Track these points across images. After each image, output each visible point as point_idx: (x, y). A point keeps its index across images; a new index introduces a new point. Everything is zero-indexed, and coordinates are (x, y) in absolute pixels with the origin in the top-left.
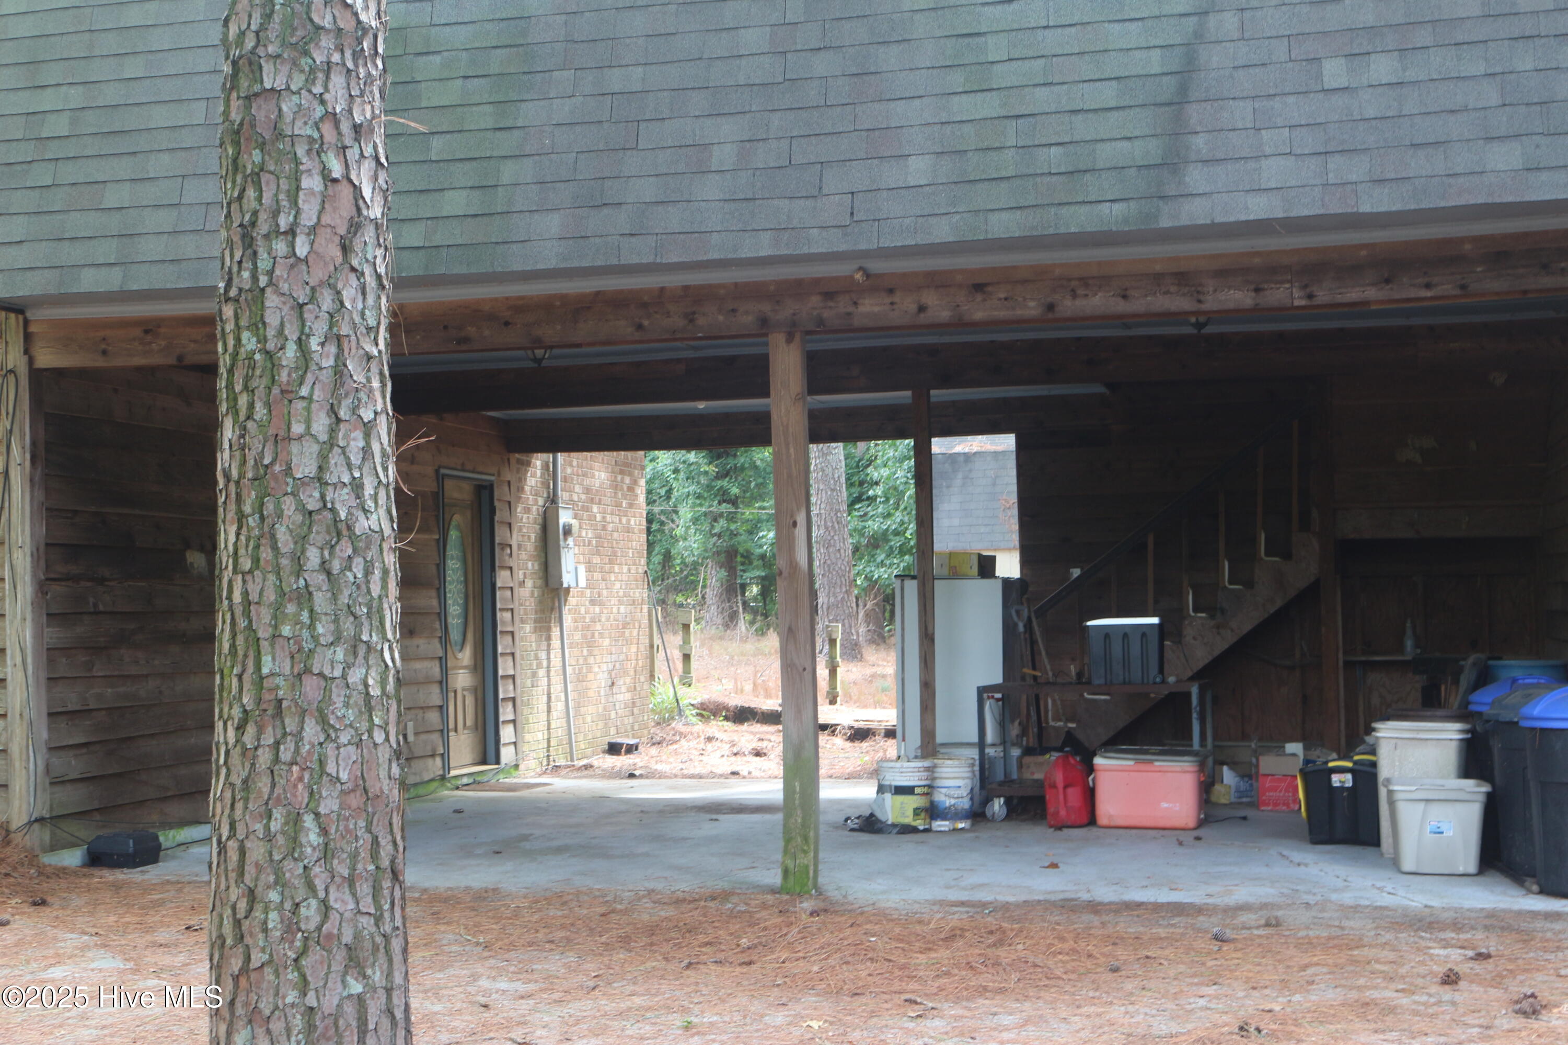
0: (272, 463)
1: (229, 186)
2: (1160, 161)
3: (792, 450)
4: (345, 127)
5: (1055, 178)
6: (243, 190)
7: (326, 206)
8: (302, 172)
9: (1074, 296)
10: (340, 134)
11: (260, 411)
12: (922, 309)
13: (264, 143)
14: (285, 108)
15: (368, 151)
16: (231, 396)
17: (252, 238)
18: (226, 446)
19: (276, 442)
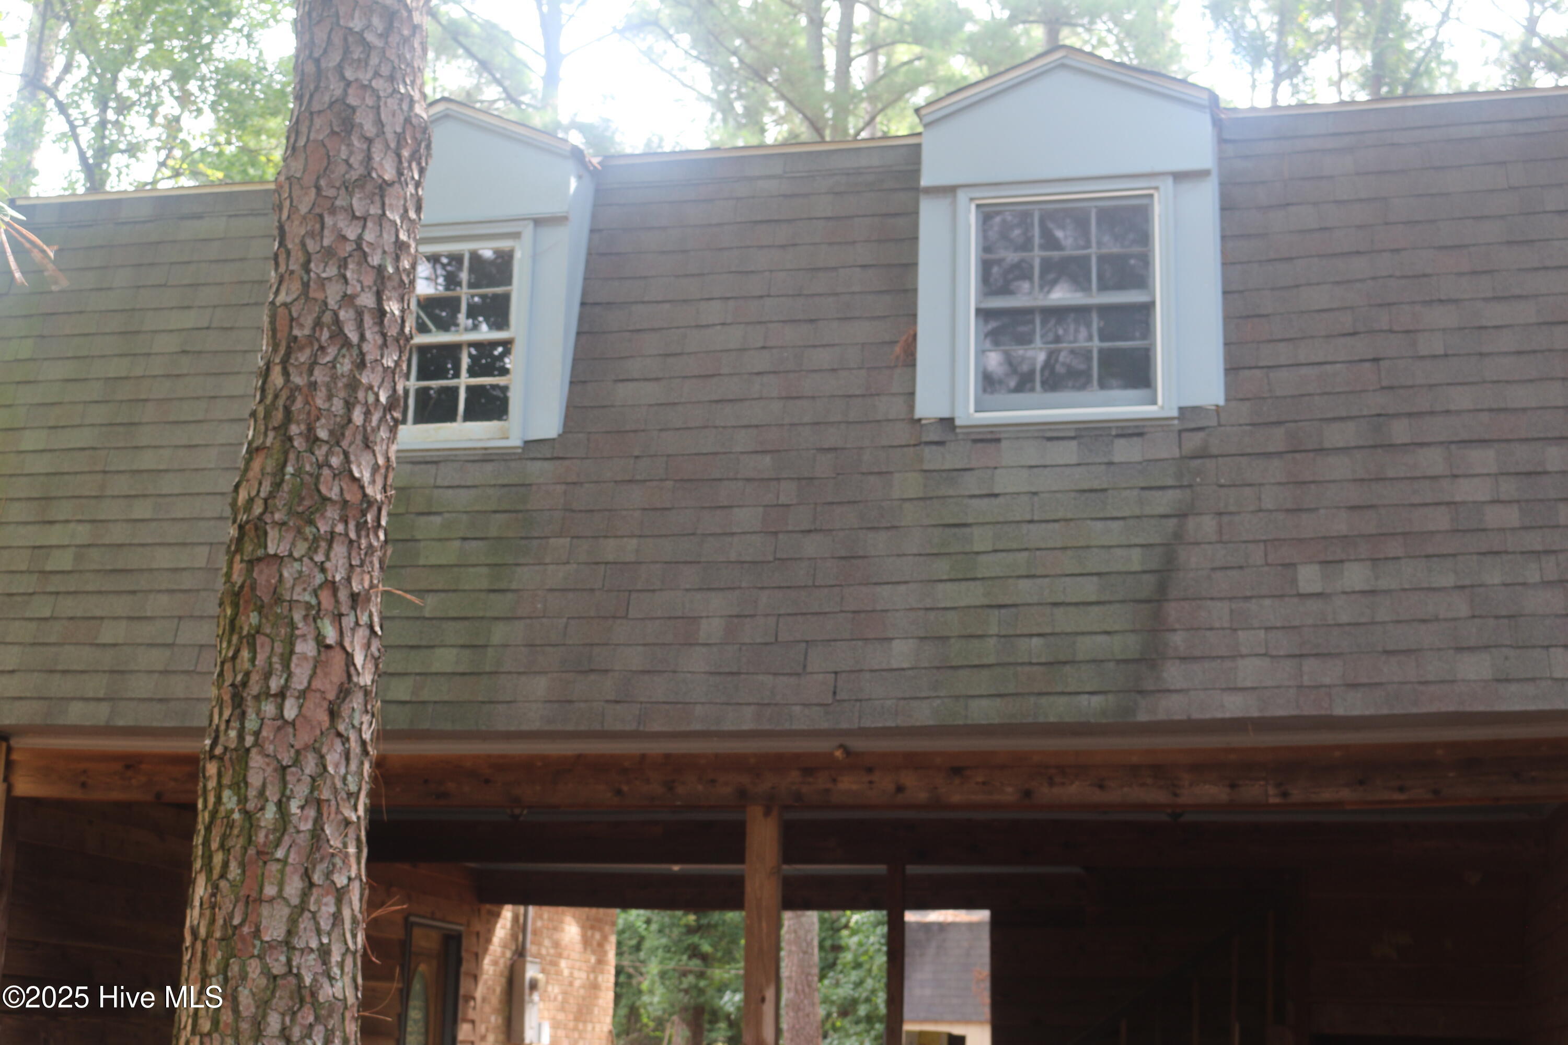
0: (242, 924)
1: (224, 645)
2: (1137, 656)
3: (764, 924)
4: (343, 595)
5: (1035, 668)
6: (237, 651)
7: (318, 671)
8: (297, 637)
9: (1051, 783)
10: (337, 601)
11: (234, 871)
12: (900, 789)
13: (262, 607)
14: (286, 574)
15: (364, 619)
16: (207, 854)
17: (242, 698)
18: (197, 903)
19: (247, 903)
